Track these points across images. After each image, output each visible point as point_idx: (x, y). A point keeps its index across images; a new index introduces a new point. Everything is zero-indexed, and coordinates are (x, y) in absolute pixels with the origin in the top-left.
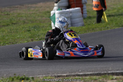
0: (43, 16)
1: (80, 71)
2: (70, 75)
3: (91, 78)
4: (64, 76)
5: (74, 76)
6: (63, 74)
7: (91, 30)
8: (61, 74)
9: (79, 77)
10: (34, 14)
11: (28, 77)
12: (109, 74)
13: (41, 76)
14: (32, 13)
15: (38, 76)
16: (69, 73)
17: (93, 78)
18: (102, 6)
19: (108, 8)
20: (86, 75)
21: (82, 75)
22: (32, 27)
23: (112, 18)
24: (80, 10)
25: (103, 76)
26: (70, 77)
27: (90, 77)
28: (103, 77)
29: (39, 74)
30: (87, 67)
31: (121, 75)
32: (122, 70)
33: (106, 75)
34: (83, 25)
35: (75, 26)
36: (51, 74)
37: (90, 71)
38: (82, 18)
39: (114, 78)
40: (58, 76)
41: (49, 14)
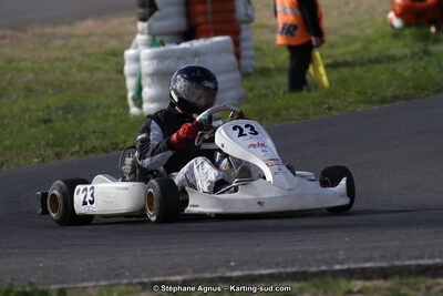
0: (98, 69)
1: (232, 264)
2: (196, 279)
5: (212, 281)
6: (170, 275)
7: (271, 116)
8: (164, 275)
10: (64, 60)
11: (45, 288)
12: (336, 274)
13: (92, 284)
14: (57, 59)
15: (81, 285)
16: (195, 271)
18: (309, 31)
19: (329, 38)
20: (253, 279)
21: (238, 280)
22: (58, 109)
23: (345, 71)
24: (231, 46)
25: (316, 281)
28: (315, 286)
29: (86, 276)
30: (257, 250)
31: (378, 278)
32: (381, 261)
33: (325, 279)
34: (242, 99)
36: (127, 277)
37: (268, 266)
38: (238, 74)
39: (355, 290)
41: (118, 59)
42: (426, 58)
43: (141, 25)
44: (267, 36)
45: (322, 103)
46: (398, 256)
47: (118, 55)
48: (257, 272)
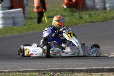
1: (21, 67)
2: (11, 71)
3: (31, 74)
4: (6, 72)
5: (15, 72)
6: (5, 70)
7: (32, 30)
8: (3, 70)
9: (19, 73)
12: (47, 71)
16: (11, 69)
17: (33, 74)
19: (48, 10)
20: (26, 72)
21: (22, 72)
24: (22, 11)
26: (11, 73)
27: (30, 73)
30: (27, 64)
31: (58, 72)
32: (59, 68)
33: (45, 72)
34: (25, 25)
35: (17, 26)
37: (30, 68)
38: (24, 19)
40: (0, 72)
42: (72, 16)
44: (32, 9)
46: (63, 67)
48: (27, 70)
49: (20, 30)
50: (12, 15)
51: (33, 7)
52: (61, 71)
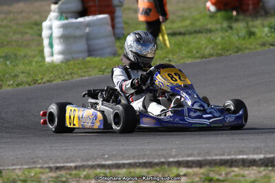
0: (26, 33)
1: (106, 156)
2: (83, 166)
3: (130, 173)
4: (71, 167)
5: (92, 167)
6: (67, 162)
8: (64, 162)
9: (103, 171)
10: (5, 27)
12: (170, 164)
13: (19, 167)
15: (11, 168)
16: (82, 160)
17: (135, 172)
19: (170, 17)
20: (118, 166)
21: (109, 167)
23: (180, 38)
24: (109, 21)
25: (158, 168)
26: (84, 170)
27: (129, 170)
28: (157, 171)
29: (15, 162)
30: (122, 148)
31: (196, 167)
32: (198, 156)
33: (163, 167)
34: (115, 54)
35: (96, 56)
36: (40, 164)
37: (128, 158)
38: (113, 38)
39: (182, 174)
40: (57, 168)
41: (39, 27)
42: (230, 31)
43: (54, 7)
44: (132, 15)
45: (165, 57)
46: (208, 153)
47: (38, 25)
48: (121, 162)
49: (104, 67)
50: (85, 29)
51: (136, 11)
52: (203, 163)
